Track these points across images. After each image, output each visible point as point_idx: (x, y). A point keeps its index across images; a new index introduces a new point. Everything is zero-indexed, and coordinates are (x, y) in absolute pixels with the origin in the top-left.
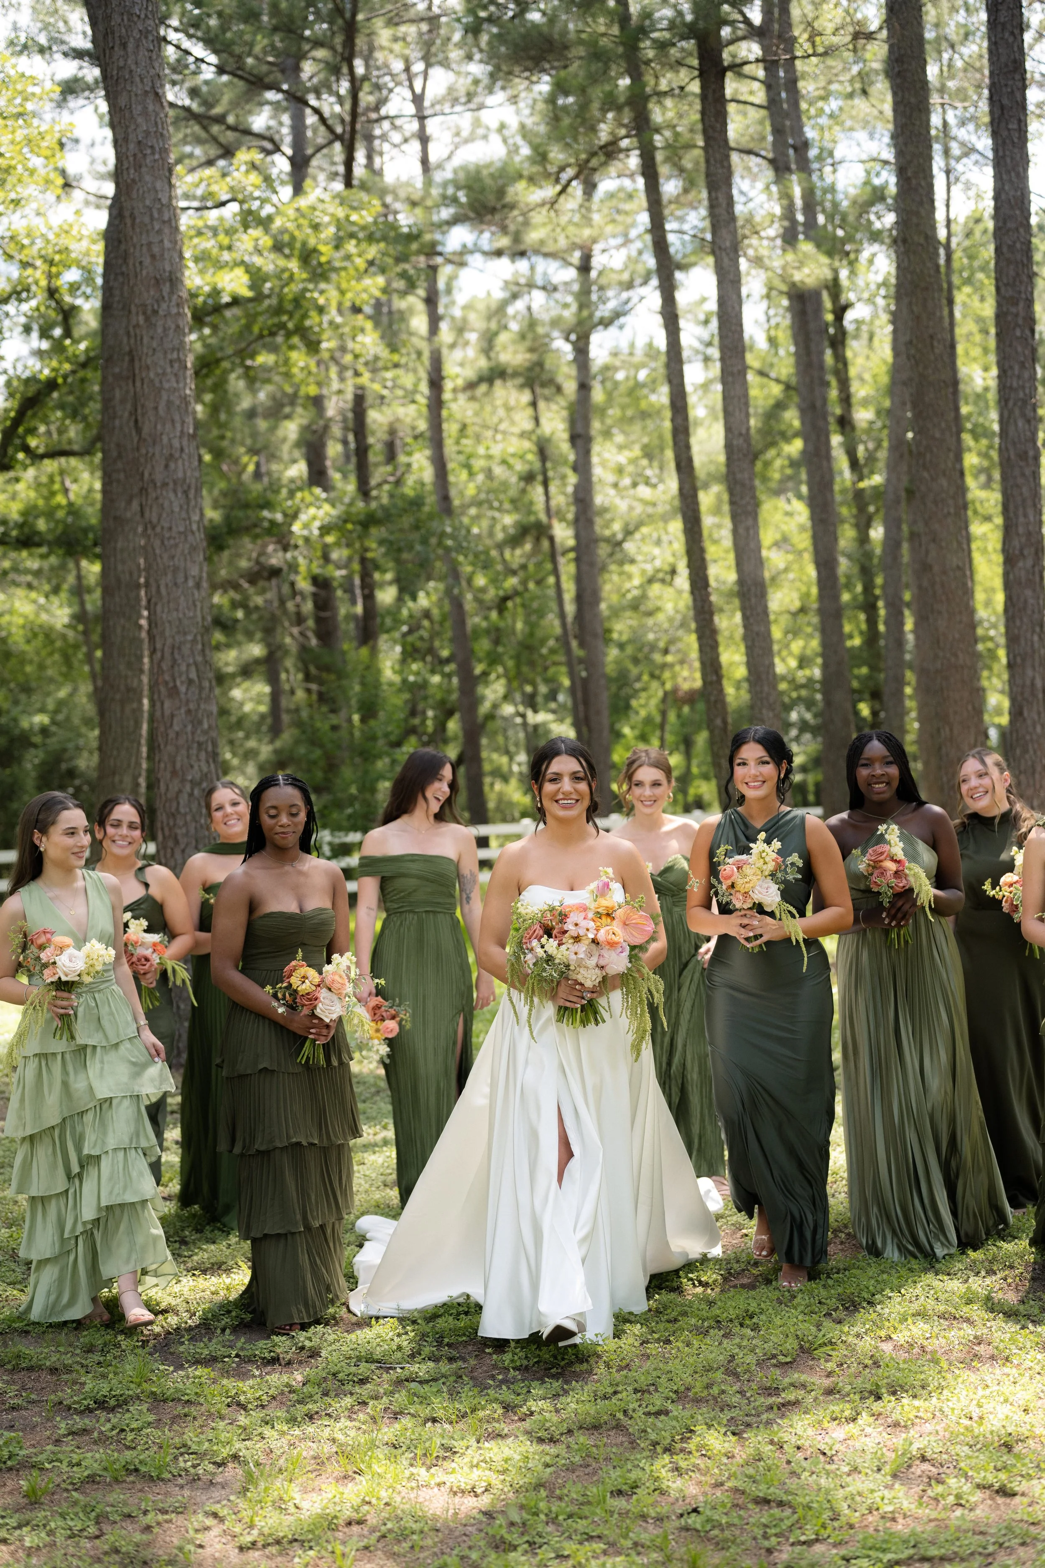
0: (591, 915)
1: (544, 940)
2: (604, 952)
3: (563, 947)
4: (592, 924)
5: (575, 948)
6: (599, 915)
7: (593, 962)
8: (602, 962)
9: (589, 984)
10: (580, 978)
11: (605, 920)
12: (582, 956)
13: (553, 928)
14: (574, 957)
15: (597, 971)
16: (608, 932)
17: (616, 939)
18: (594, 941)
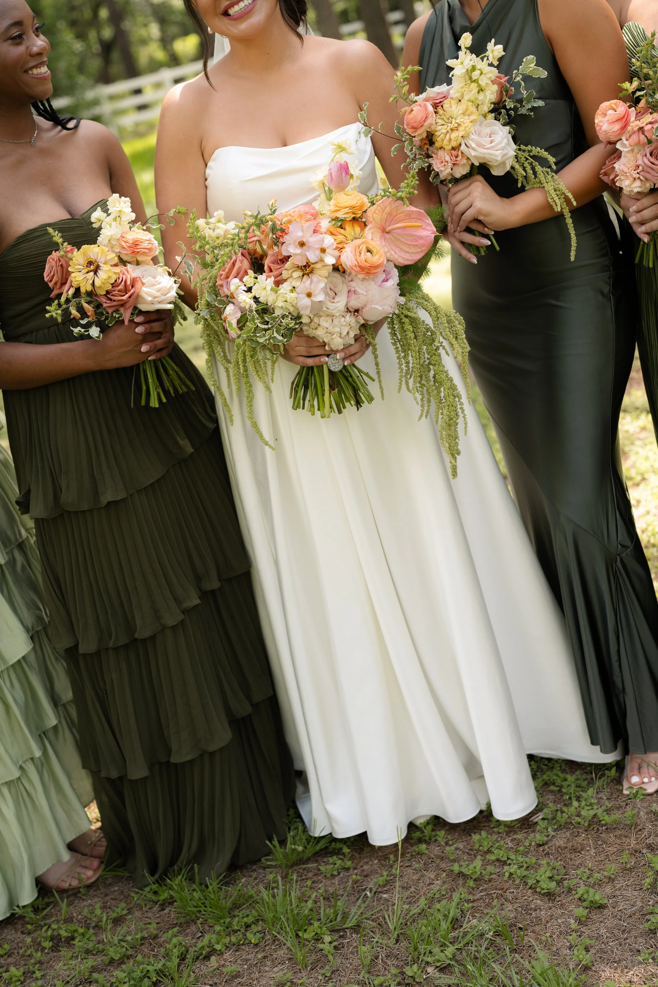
0: (325, 224)
1: (249, 279)
2: (354, 285)
3: (285, 287)
4: (329, 241)
5: (306, 284)
6: (340, 223)
7: (340, 303)
8: (355, 303)
9: (337, 343)
10: (320, 334)
11: (349, 230)
12: (320, 297)
13: (263, 256)
14: (306, 301)
15: (350, 319)
16: (357, 251)
17: (375, 259)
18: (336, 268)
